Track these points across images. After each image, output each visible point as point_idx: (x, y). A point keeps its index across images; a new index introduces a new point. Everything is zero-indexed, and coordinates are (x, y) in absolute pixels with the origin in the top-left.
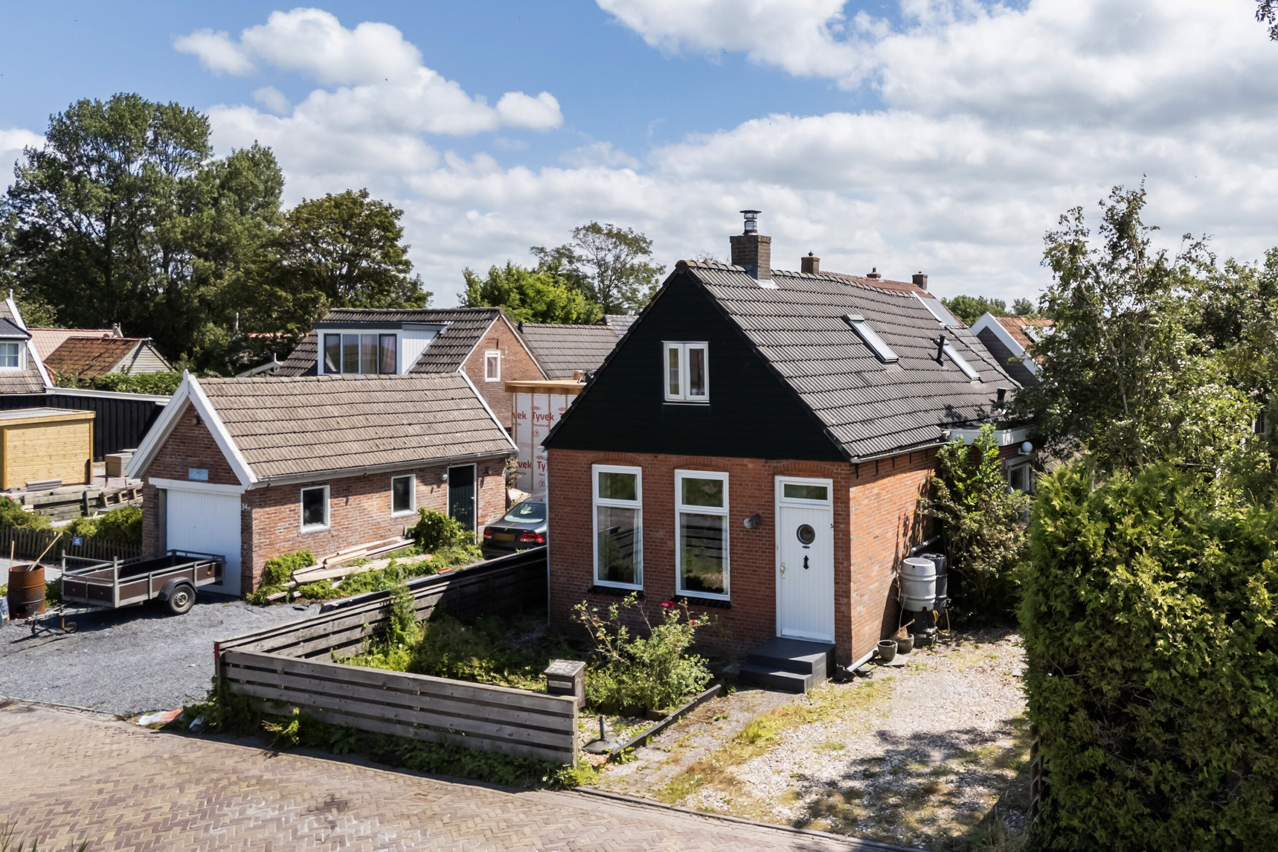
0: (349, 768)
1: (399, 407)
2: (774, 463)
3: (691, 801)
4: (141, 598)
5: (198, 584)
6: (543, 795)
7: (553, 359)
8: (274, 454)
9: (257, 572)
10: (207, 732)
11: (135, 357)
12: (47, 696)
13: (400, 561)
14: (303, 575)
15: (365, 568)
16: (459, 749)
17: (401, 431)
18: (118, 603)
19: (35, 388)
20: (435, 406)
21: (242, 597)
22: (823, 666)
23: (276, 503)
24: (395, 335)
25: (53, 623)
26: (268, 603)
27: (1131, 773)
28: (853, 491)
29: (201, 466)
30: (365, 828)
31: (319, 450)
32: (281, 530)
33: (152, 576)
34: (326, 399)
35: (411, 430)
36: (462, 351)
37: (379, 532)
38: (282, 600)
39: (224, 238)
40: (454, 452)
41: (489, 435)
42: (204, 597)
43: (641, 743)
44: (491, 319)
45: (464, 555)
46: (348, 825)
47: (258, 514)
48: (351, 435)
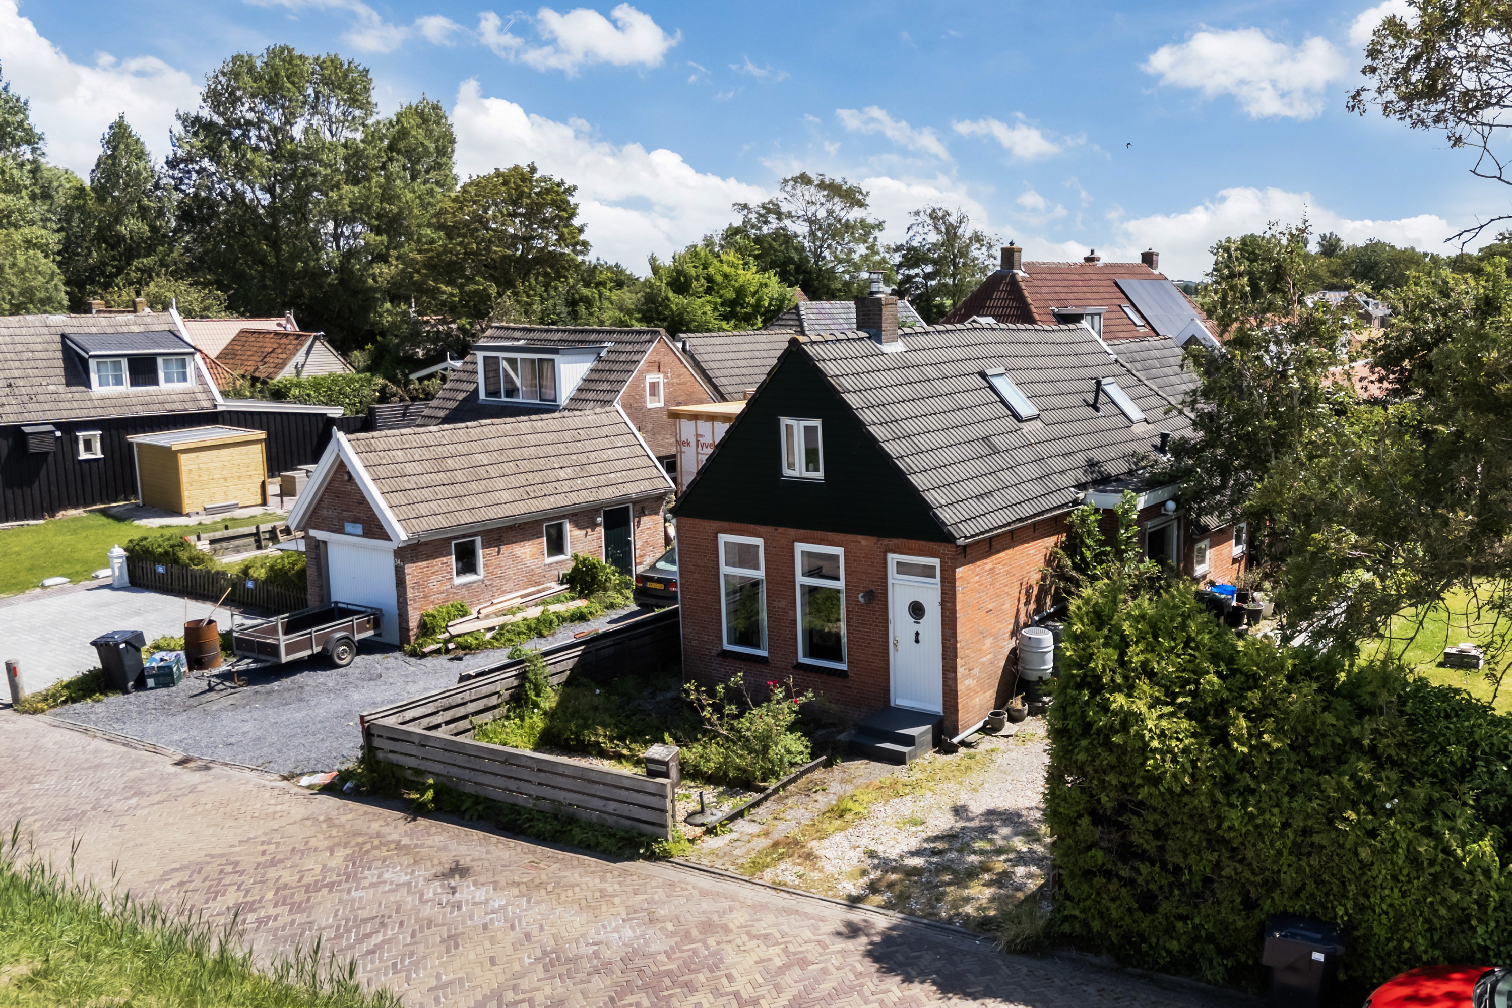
0: (477, 835)
1: (550, 450)
2: (885, 541)
3: (768, 875)
4: (305, 653)
5: (358, 637)
6: (641, 866)
7: (725, 372)
8: (423, 509)
9: (413, 623)
10: (356, 796)
11: (308, 353)
12: (223, 754)
13: (553, 608)
14: (459, 627)
15: (519, 617)
16: (572, 820)
17: (552, 476)
18: (285, 659)
19: (206, 404)
20: (589, 445)
21: (399, 648)
22: (929, 737)
23: (428, 557)
24: (553, 360)
25: (226, 677)
26: (424, 655)
27: (1125, 873)
28: (960, 571)
29: (355, 521)
30: (480, 895)
31: (469, 502)
32: (434, 583)
33: (315, 631)
34: (476, 447)
35: (562, 474)
36: (621, 377)
37: (533, 578)
38: (438, 652)
39: (395, 209)
40: (608, 494)
41: (644, 474)
42: (365, 648)
43: (740, 814)
44: (651, 341)
45: (619, 600)
46: (467, 891)
47: (410, 569)
48: (500, 483)
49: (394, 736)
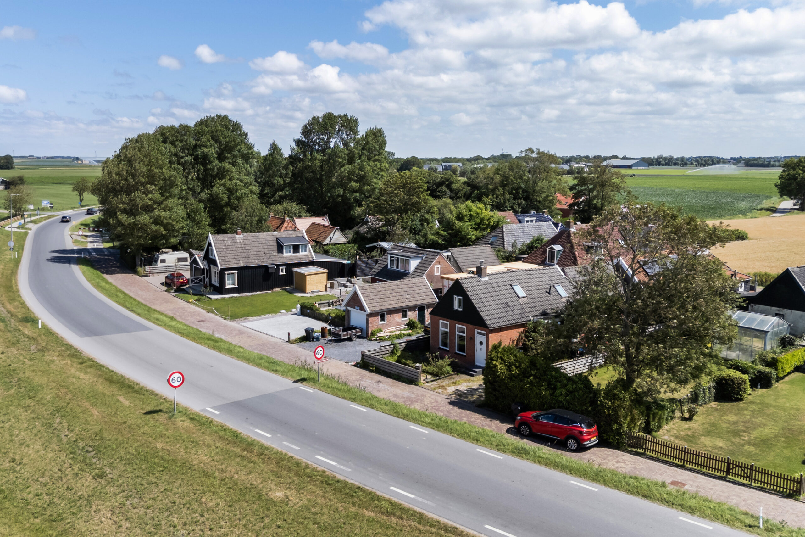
0: (383, 377)
1: (405, 290)
2: (475, 326)
4: (346, 337)
5: (357, 334)
7: (463, 261)
8: (374, 305)
9: (370, 333)
10: (360, 367)
11: (334, 234)
12: (332, 356)
13: (403, 332)
14: (380, 334)
15: (394, 333)
17: (405, 297)
18: (342, 338)
20: (415, 289)
21: (366, 338)
23: (374, 317)
24: (409, 260)
25: (330, 340)
26: (372, 340)
28: (490, 335)
29: (358, 306)
31: (384, 303)
32: (375, 323)
33: (349, 332)
34: (387, 289)
35: (408, 297)
36: (429, 263)
37: (398, 324)
38: (375, 340)
40: (419, 302)
41: (430, 297)
42: (359, 337)
44: (437, 256)
45: (420, 331)
46: (381, 385)
47: (370, 319)
48: (392, 299)
49: (368, 356)
